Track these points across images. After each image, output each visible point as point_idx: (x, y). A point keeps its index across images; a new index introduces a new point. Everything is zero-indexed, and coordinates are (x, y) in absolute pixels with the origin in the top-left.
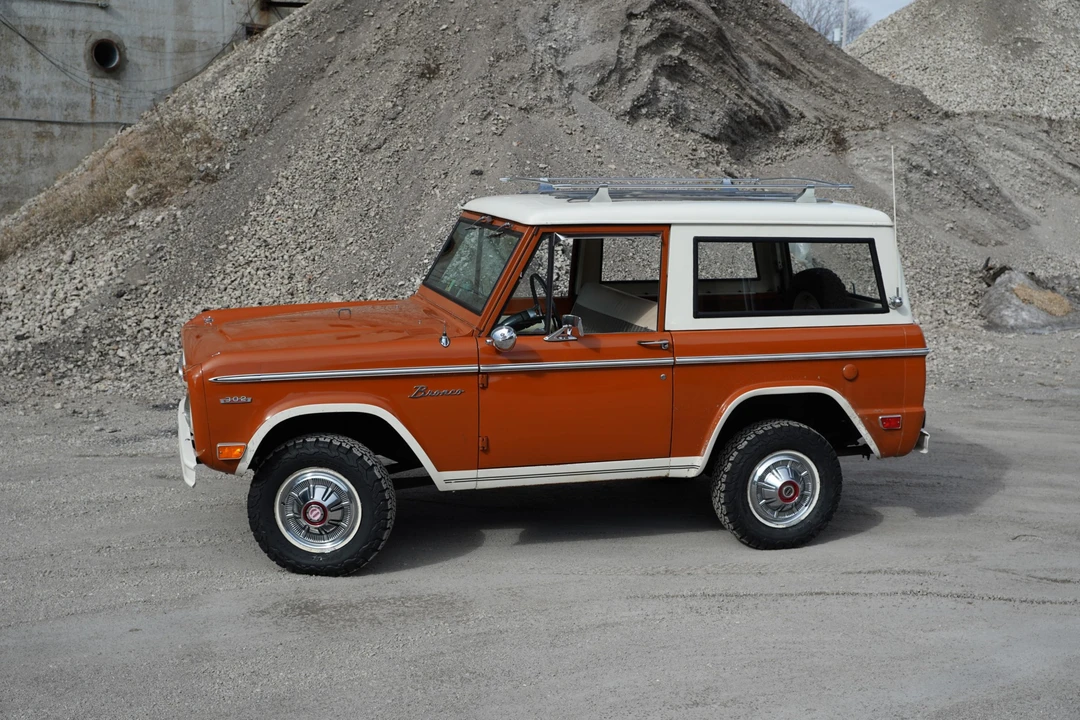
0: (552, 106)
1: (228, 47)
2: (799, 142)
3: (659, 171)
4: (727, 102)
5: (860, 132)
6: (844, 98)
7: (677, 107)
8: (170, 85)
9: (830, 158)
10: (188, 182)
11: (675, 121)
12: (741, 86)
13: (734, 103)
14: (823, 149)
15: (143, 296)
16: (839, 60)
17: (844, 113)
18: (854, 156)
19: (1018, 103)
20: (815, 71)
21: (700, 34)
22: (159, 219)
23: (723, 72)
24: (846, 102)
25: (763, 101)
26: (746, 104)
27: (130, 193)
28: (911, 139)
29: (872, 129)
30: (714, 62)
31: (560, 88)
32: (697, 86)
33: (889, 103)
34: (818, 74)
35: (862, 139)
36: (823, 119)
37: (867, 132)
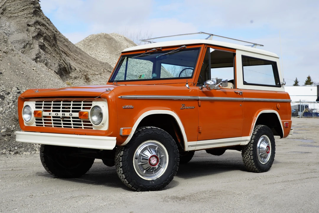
0: (14, 52)
2: (75, 78)
4: (57, 61)
5: (93, 76)
6: (86, 65)
9: (85, 84)
11: (46, 65)
12: (60, 56)
13: (59, 62)
14: (82, 81)
16: (81, 52)
17: (87, 69)
18: (93, 84)
20: (74, 55)
21: (49, 36)
23: (55, 50)
25: (66, 62)
26: (62, 63)
29: (97, 75)
30: (52, 47)
32: (48, 54)
33: (101, 67)
34: (76, 56)
35: (94, 78)
36: (82, 71)
37: (96, 76)
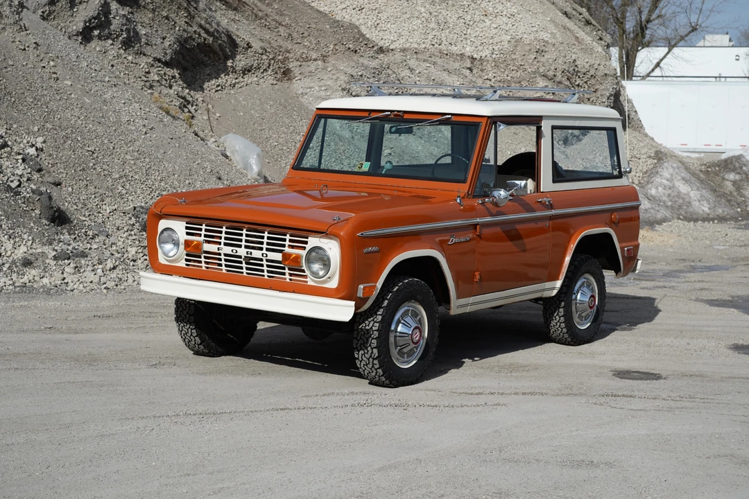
0: (3, 21)
2: (247, 71)
3: (114, 89)
4: (177, 29)
5: (304, 63)
6: (288, 31)
7: (128, 31)
9: (277, 87)
11: (127, 44)
12: (190, 14)
13: (184, 30)
14: (270, 79)
17: (288, 45)
18: (298, 86)
19: (445, 42)
24: (290, 35)
25: (212, 30)
26: (195, 32)
28: (349, 71)
29: (315, 60)
31: (10, 6)
32: (147, 12)
33: (329, 36)
34: (263, 7)
35: (306, 69)
36: (268, 50)
37: (310, 63)
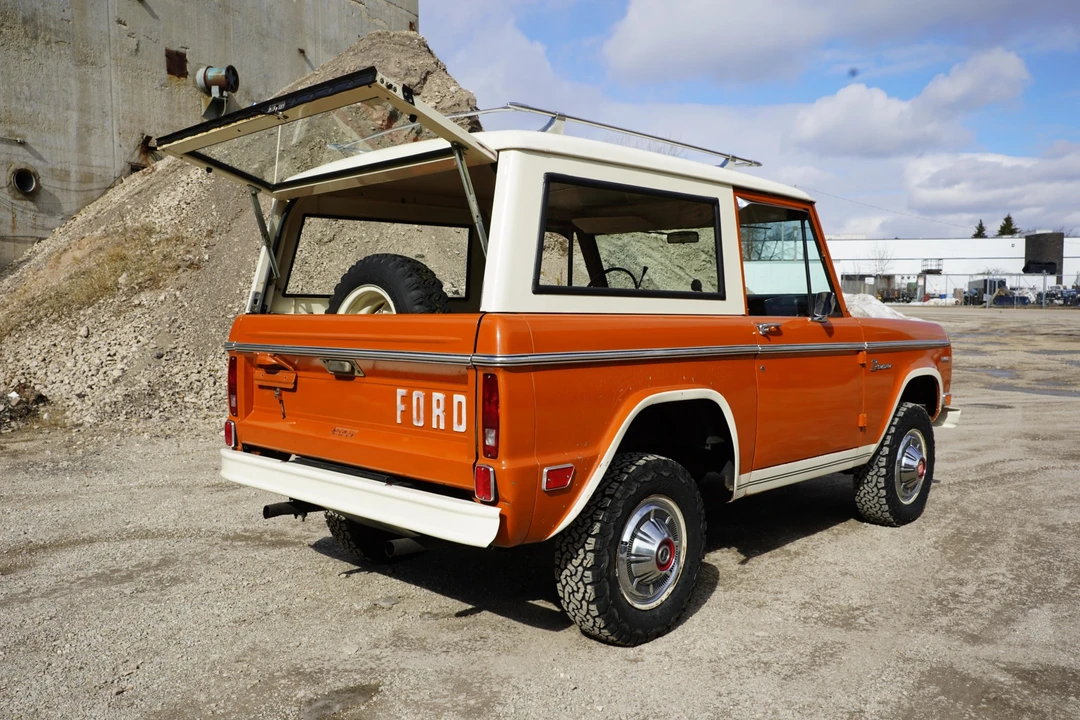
1: (118, 180)
8: (74, 208)
10: (176, 270)
15: (178, 356)
22: (162, 298)
27: (122, 280)
